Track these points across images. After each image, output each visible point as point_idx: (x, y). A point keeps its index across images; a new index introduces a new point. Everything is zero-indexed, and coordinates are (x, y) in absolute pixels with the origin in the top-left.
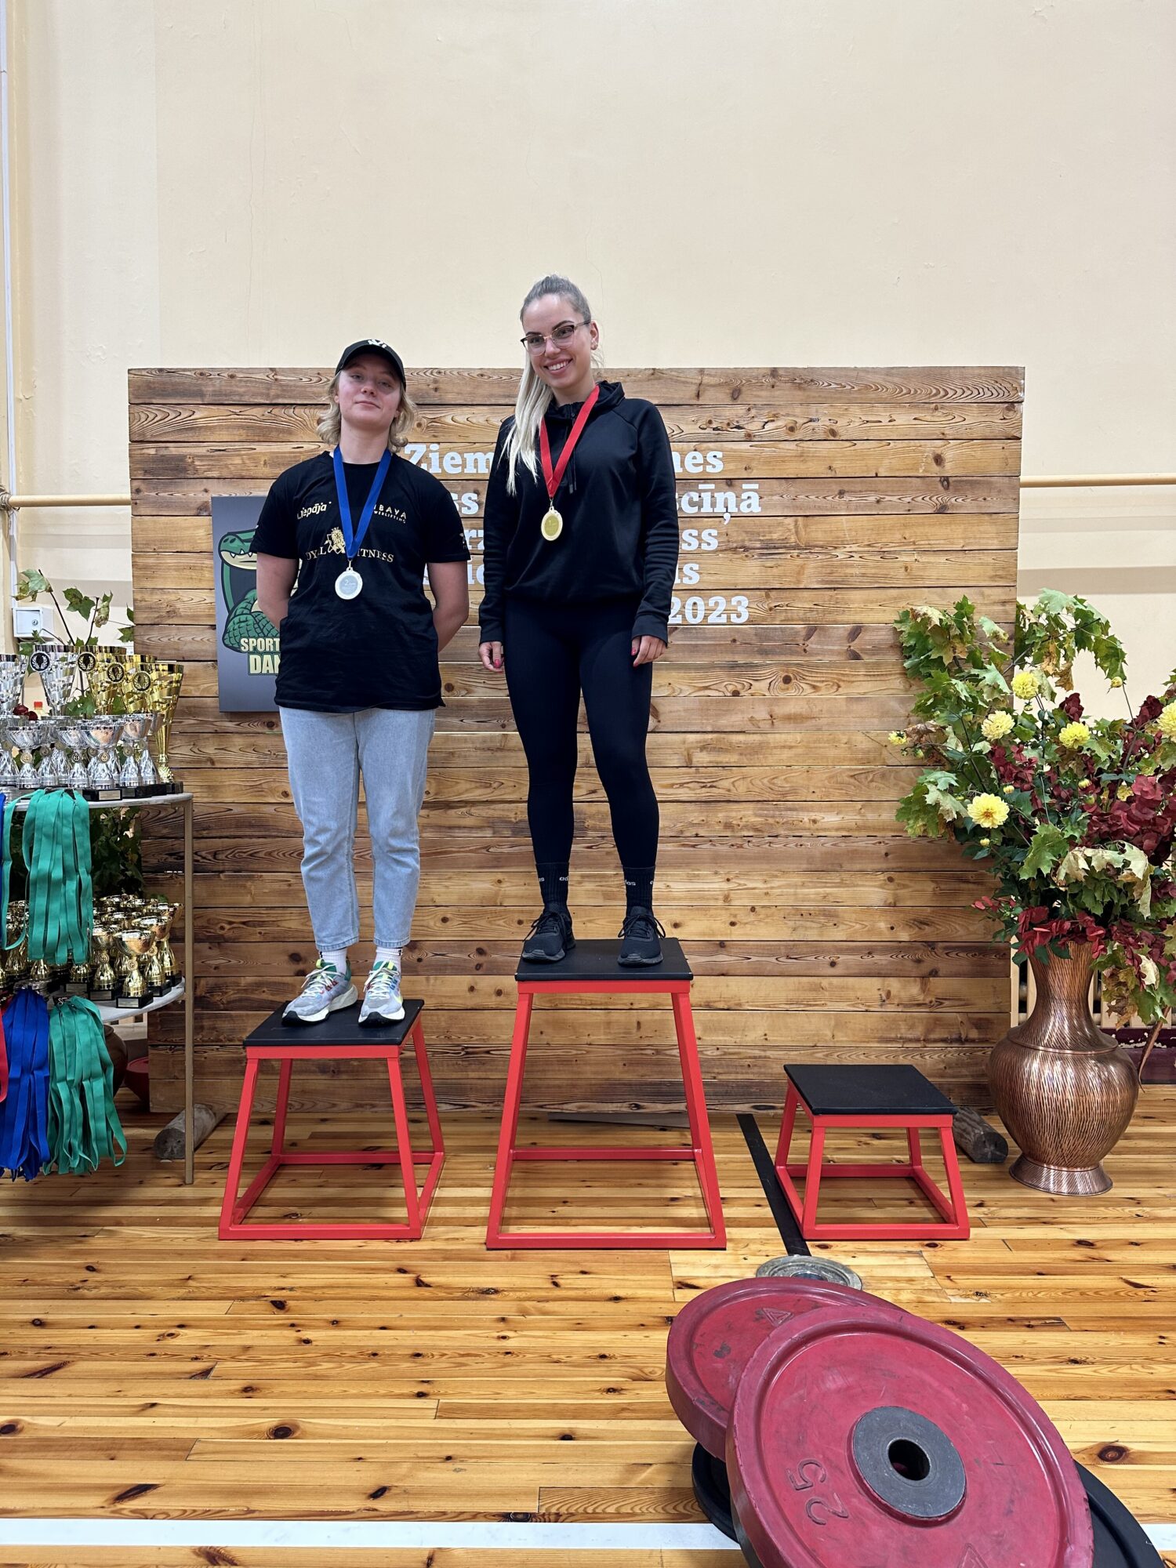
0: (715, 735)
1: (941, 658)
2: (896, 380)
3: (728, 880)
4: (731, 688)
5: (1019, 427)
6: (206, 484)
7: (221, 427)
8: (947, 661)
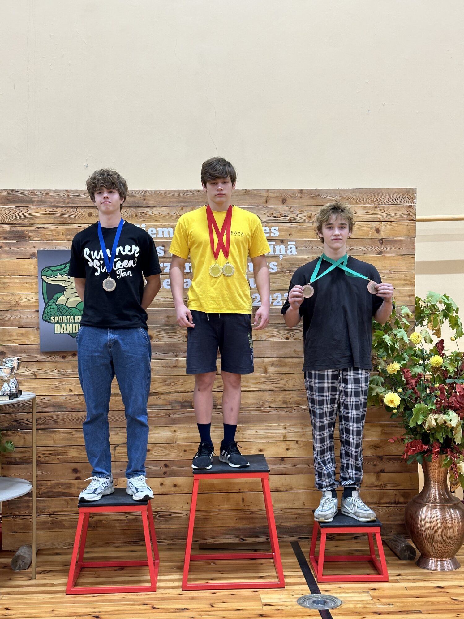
0: (278, 359)
2: (358, 194)
3: (285, 428)
4: (285, 336)
5: (415, 215)
6: (34, 244)
7: (41, 217)
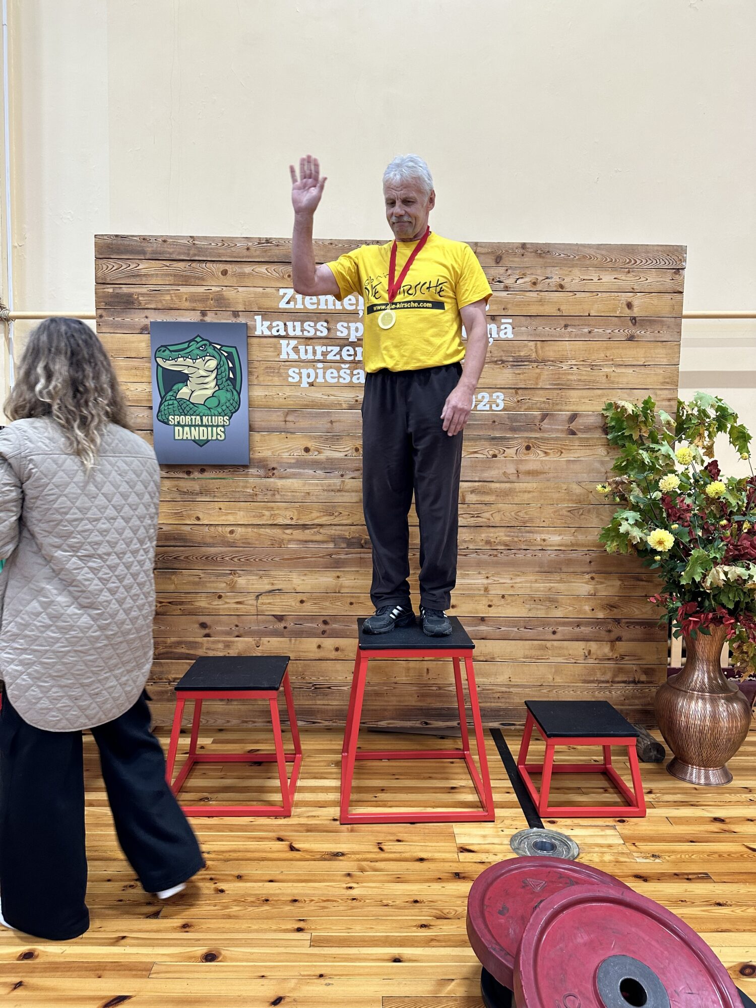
0: (480, 483)
1: (631, 435)
2: (604, 252)
3: (487, 577)
4: (491, 452)
5: (682, 285)
6: (147, 312)
7: (157, 275)
8: (635, 437)
